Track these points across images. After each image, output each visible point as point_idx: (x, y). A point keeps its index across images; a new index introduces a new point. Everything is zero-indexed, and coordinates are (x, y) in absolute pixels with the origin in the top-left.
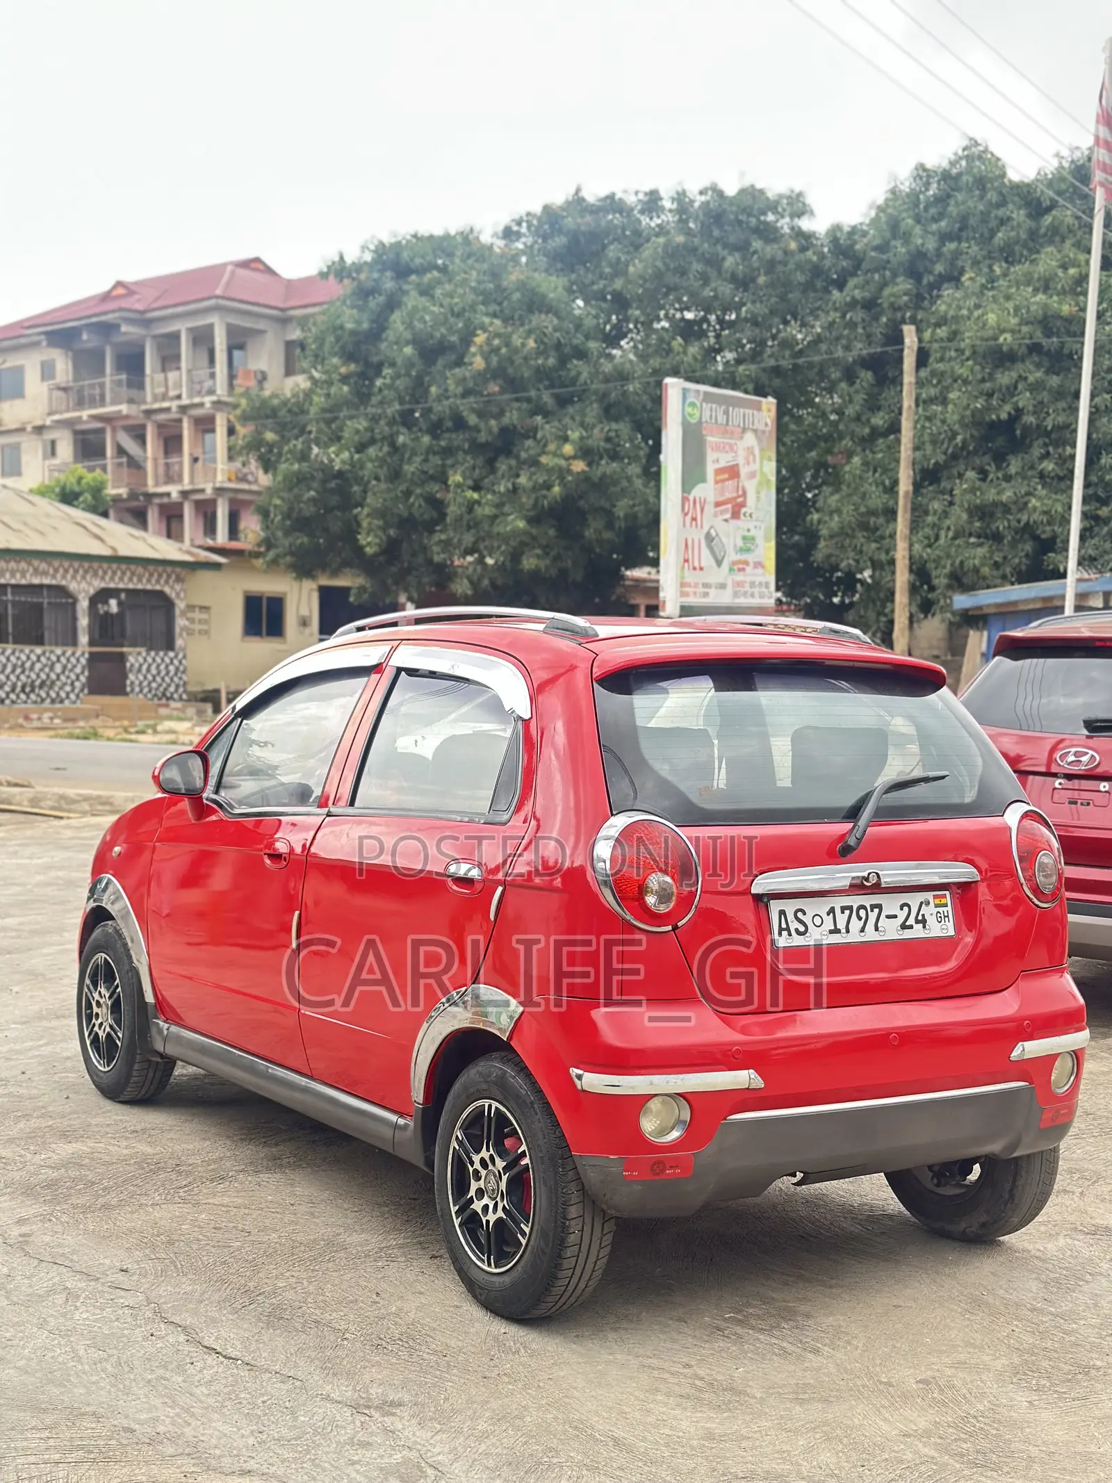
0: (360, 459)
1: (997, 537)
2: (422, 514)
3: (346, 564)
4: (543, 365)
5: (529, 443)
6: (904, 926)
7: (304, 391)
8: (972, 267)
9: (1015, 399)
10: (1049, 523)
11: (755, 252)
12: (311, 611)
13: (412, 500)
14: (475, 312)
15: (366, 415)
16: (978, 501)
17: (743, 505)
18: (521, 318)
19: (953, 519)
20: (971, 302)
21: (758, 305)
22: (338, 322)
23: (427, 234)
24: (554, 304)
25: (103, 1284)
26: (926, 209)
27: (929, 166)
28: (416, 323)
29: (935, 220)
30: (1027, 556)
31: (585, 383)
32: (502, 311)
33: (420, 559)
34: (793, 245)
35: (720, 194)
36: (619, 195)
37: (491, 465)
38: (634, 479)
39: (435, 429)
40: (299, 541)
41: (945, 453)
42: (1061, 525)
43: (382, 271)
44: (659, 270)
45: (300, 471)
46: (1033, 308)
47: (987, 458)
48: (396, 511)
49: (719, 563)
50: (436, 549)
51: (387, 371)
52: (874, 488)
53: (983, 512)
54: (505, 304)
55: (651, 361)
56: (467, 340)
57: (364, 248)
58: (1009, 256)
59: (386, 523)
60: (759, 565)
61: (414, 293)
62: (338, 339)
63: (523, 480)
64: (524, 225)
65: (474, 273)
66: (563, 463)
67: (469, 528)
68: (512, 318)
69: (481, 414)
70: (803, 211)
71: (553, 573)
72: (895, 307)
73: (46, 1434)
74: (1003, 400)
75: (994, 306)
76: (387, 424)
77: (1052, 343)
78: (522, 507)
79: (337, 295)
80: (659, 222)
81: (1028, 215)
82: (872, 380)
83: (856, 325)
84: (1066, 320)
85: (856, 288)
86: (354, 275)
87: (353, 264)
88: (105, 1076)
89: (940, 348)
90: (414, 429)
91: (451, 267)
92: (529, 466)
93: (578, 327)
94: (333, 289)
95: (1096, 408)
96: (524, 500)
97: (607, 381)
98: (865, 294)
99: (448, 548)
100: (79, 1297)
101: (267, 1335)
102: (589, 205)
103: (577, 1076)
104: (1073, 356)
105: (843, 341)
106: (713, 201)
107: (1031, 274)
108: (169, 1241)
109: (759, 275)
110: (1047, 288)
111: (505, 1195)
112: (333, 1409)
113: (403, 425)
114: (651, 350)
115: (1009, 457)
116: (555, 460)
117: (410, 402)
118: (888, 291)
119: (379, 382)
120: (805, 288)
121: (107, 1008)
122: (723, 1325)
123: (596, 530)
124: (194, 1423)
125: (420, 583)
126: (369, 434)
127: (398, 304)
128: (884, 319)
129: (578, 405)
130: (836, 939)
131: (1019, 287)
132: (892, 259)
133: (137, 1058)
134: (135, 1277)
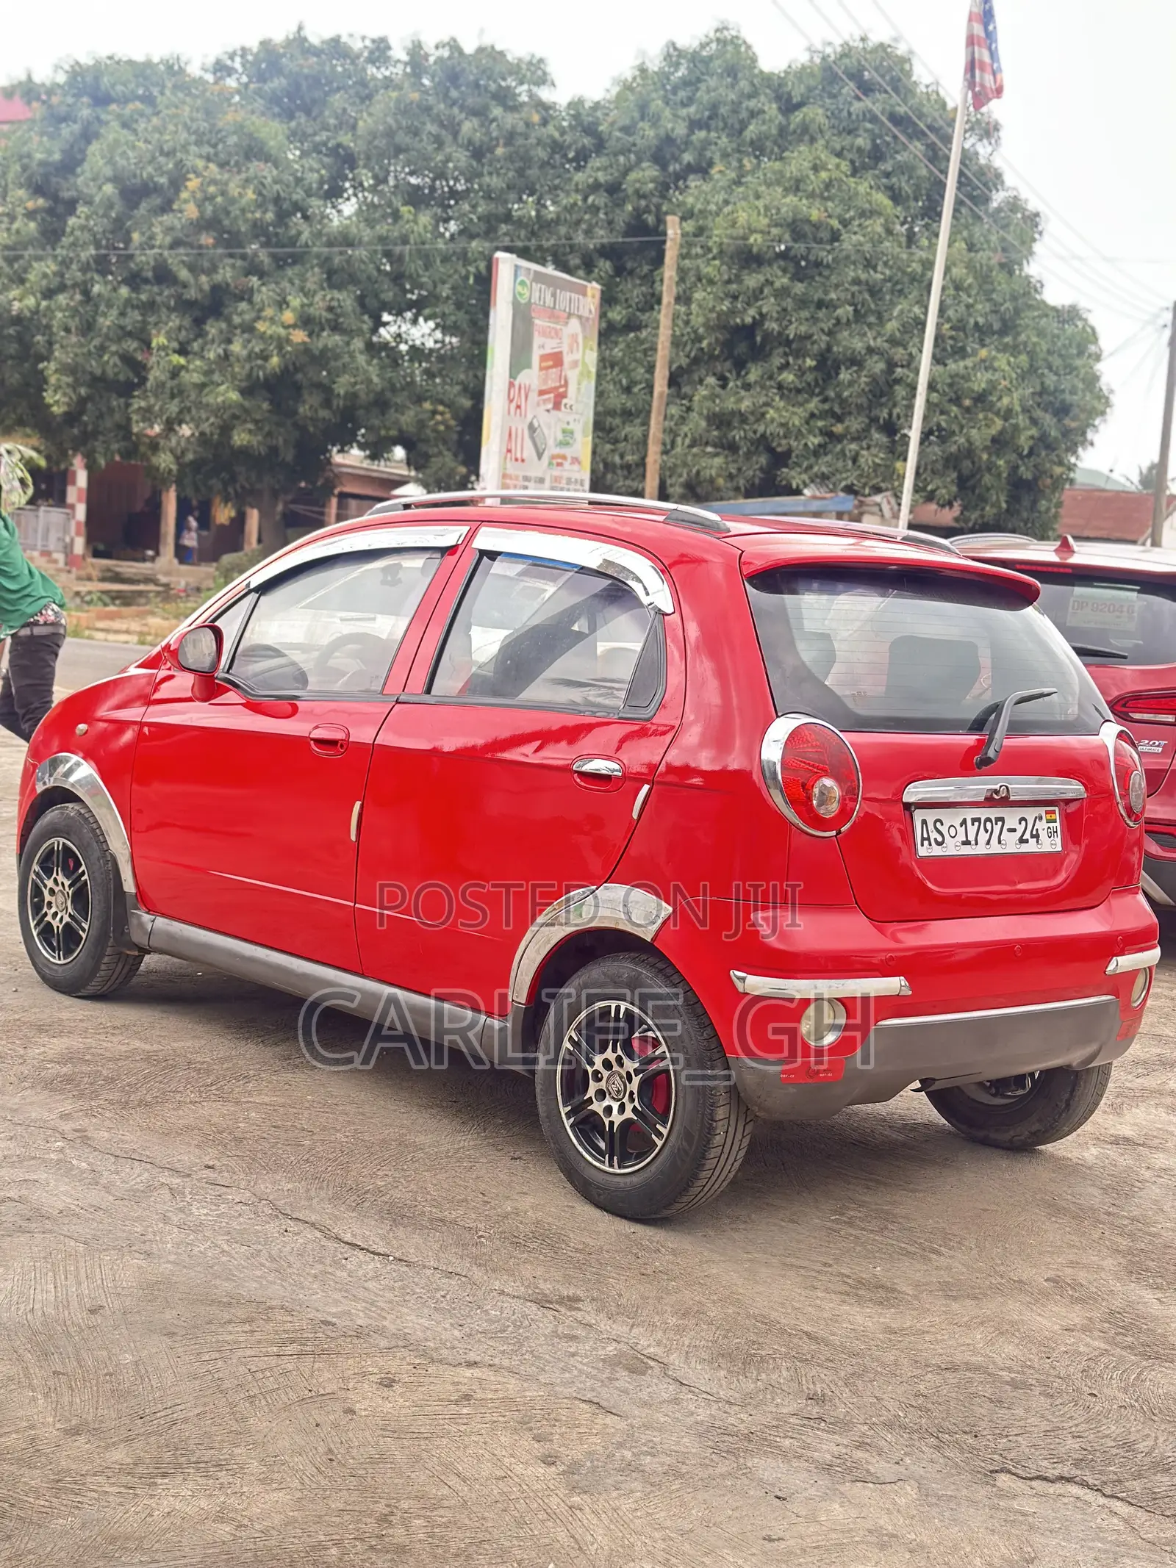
0: (48, 308)
1: (732, 448)
2: (116, 374)
3: (21, 422)
4: (261, 220)
5: (243, 306)
6: (1022, 841)
8: (721, 160)
9: (760, 303)
10: (785, 436)
11: (494, 120)
13: (106, 358)
14: (187, 152)
15: (55, 257)
16: (717, 409)
17: (564, 395)
18: (237, 163)
19: (691, 426)
20: (720, 197)
21: (494, 177)
22: (25, 149)
23: (125, 59)
24: (272, 152)
25: (198, 1180)
26: (674, 91)
27: (679, 45)
28: (118, 158)
29: (684, 105)
30: (761, 469)
31: (307, 245)
32: (216, 154)
33: (108, 423)
34: (536, 117)
35: (461, 52)
36: (344, 39)
37: (199, 322)
38: (357, 355)
39: (134, 281)
41: (688, 356)
42: (796, 439)
43: (77, 95)
44: (390, 127)
46: (784, 210)
47: (728, 364)
48: (88, 367)
49: (540, 455)
50: (135, 417)
51: (82, 209)
52: (611, 387)
53: (721, 421)
54: (220, 147)
55: (378, 227)
56: (177, 182)
57: (57, 67)
58: (758, 148)
59: (76, 380)
60: (576, 460)
61: (115, 125)
62: (25, 169)
63: (236, 347)
64: (238, 59)
65: (187, 109)
66: (282, 332)
67: (173, 396)
68: (228, 163)
69: (192, 268)
70: (543, 80)
71: (263, 450)
72: (640, 195)
73: (247, 1328)
74: (748, 304)
75: (744, 203)
76: (80, 270)
77: (800, 248)
78: (234, 377)
79: (21, 117)
80: (387, 73)
81: (780, 109)
82: (611, 272)
83: (598, 209)
84: (814, 226)
85: (598, 169)
86: (44, 97)
87: (43, 85)
88: (60, 969)
89: (688, 242)
90: (110, 278)
91: (159, 99)
92: (243, 332)
93: (299, 181)
94: (18, 109)
95: (838, 321)
96: (237, 369)
97: (330, 244)
98: (609, 177)
99: (148, 415)
100: (183, 1193)
101: (400, 1232)
102: (311, 46)
103: (739, 978)
104: (818, 264)
105: (584, 226)
106: (450, 58)
107: (781, 172)
108: (235, 1139)
109: (497, 145)
110: (798, 189)
111: (635, 1096)
112: (517, 1304)
113: (98, 271)
114: (377, 215)
115: (749, 365)
116: (274, 328)
117: (107, 247)
118: (632, 176)
119: (72, 221)
120: (544, 165)
121: (66, 896)
122: (835, 1226)
123: (311, 407)
124: (389, 1317)
125: (107, 449)
126: (58, 279)
127: (97, 136)
128: (629, 208)
129: (297, 268)
130: (967, 850)
131: (769, 185)
132: (639, 141)
133: (109, 951)
134: (226, 1174)
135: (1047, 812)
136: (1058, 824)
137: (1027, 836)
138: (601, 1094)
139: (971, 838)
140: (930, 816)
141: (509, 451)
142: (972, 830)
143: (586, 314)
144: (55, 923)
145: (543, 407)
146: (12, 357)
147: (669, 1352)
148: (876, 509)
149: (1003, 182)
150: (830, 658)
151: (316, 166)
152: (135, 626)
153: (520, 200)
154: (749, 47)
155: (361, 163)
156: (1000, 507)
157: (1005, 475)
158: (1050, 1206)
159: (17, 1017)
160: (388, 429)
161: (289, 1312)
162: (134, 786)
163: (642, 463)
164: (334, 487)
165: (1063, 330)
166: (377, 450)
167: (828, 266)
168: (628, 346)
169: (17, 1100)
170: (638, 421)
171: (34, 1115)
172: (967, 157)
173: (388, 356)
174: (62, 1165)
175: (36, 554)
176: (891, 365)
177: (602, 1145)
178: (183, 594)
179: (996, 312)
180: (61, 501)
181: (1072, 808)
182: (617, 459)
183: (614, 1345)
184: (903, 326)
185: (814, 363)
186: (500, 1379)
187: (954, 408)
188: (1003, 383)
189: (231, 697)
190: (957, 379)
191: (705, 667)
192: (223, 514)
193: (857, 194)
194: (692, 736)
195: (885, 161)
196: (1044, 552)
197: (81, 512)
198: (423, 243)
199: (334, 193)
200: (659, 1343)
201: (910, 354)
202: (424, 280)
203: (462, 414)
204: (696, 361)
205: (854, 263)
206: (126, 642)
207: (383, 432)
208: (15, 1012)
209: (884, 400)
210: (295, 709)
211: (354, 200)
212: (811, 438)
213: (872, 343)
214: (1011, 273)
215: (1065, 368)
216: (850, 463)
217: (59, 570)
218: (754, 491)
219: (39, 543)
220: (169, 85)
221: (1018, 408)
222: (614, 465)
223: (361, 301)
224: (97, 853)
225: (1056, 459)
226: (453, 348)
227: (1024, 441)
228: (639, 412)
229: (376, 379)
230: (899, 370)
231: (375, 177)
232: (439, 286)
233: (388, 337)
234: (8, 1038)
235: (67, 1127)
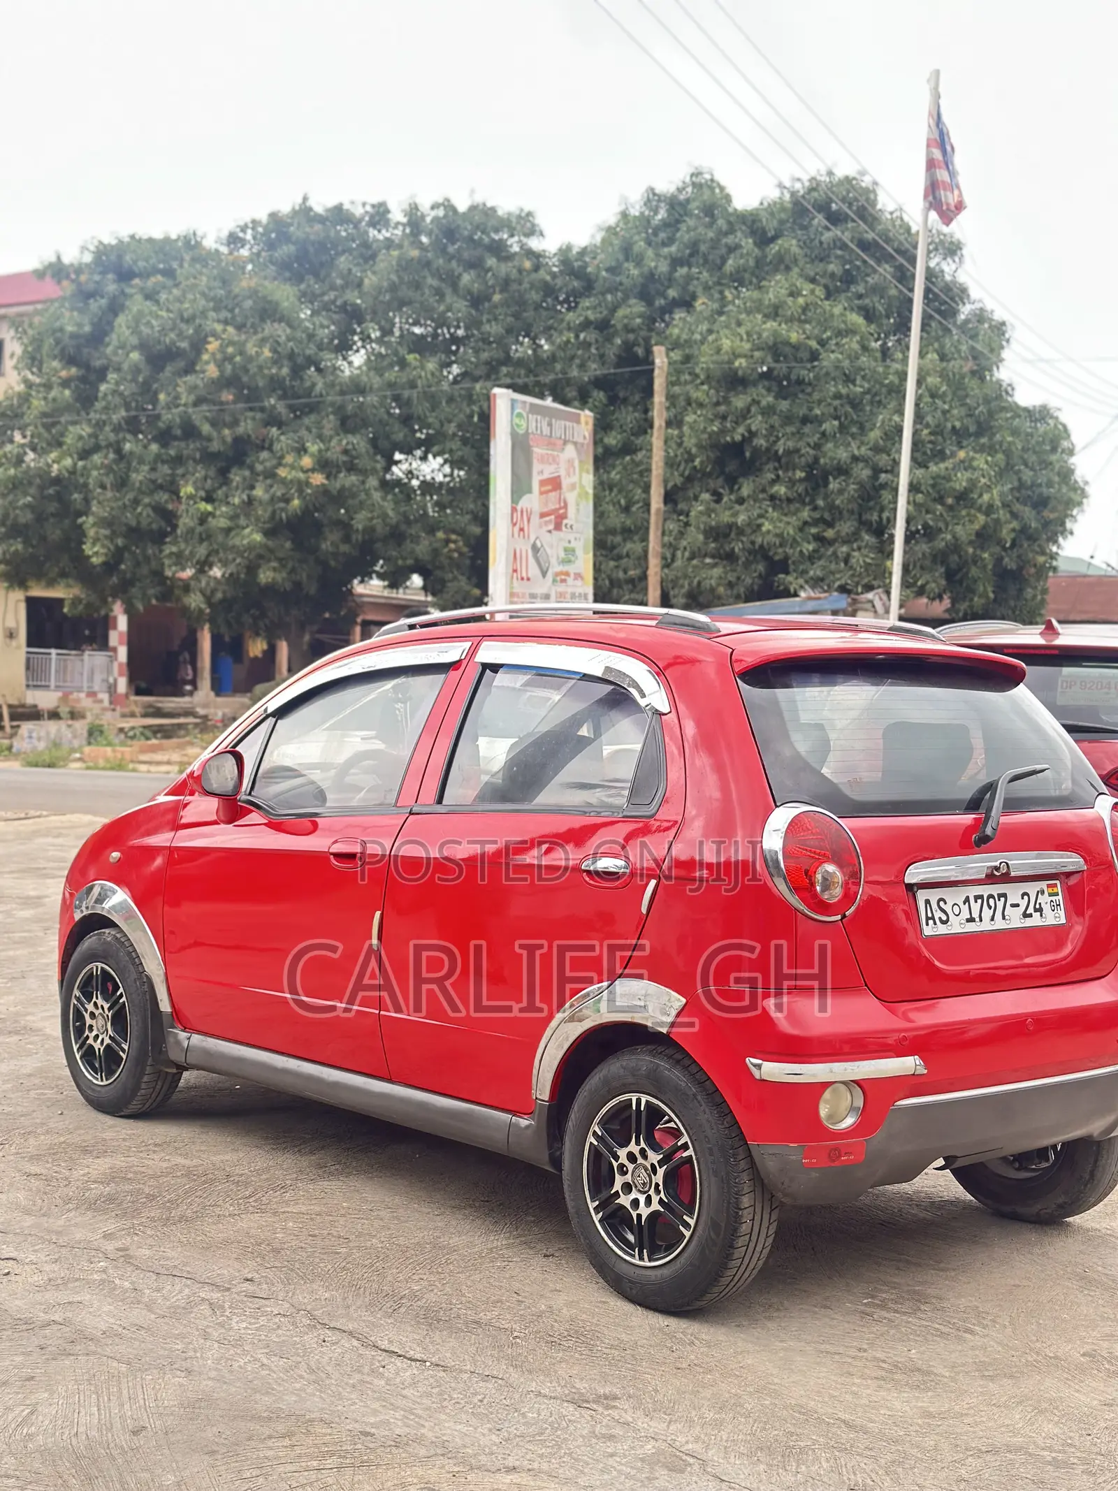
0: (84, 468)
1: (730, 557)
2: (150, 524)
3: (63, 575)
4: (277, 374)
5: (264, 455)
6: (1026, 915)
7: (19, 394)
8: (704, 293)
9: (749, 421)
10: (781, 545)
11: (490, 269)
12: (17, 622)
13: (139, 510)
14: (206, 318)
15: (89, 421)
16: (713, 523)
17: (564, 516)
18: (253, 326)
19: (690, 540)
20: (704, 327)
21: (493, 324)
22: (58, 324)
23: (145, 237)
24: (285, 312)
25: (238, 1294)
26: (656, 233)
27: (657, 191)
28: (143, 328)
29: (664, 244)
30: (760, 576)
31: (321, 395)
32: (233, 318)
33: (145, 570)
34: (528, 265)
35: (454, 210)
36: (346, 206)
37: (223, 473)
38: (373, 492)
39: (164, 437)
40: (13, 549)
41: (682, 475)
42: (791, 547)
43: (103, 273)
44: (394, 283)
45: (15, 477)
46: (765, 335)
47: (720, 481)
48: (123, 519)
49: (544, 574)
50: (167, 562)
51: (112, 376)
52: (611, 508)
53: (719, 534)
54: (237, 311)
55: (387, 375)
56: (198, 345)
57: (84, 249)
58: (738, 279)
59: (114, 532)
60: (578, 576)
61: (139, 297)
62: (58, 342)
63: (259, 492)
64: (249, 232)
65: (204, 279)
66: (302, 476)
67: (201, 540)
68: (244, 325)
69: (214, 424)
70: (533, 231)
71: (288, 586)
72: (628, 329)
73: (287, 1442)
74: (736, 423)
75: (727, 331)
76: (113, 431)
77: (781, 368)
78: (258, 519)
79: (54, 296)
80: (388, 235)
81: (755, 243)
82: (604, 400)
83: (590, 345)
84: (794, 347)
85: (588, 308)
86: (73, 276)
87: (72, 265)
88: (103, 1090)
89: (675, 371)
90: (141, 436)
91: (179, 271)
92: (266, 478)
93: (311, 336)
94: (50, 289)
95: (823, 434)
96: (260, 512)
97: (342, 393)
98: (598, 315)
99: (180, 560)
100: (223, 1307)
101: (437, 1336)
102: (317, 215)
103: (755, 1065)
104: (800, 382)
105: (577, 361)
106: (445, 216)
107: (760, 301)
108: (273, 1250)
109: (494, 292)
110: (777, 315)
111: (661, 1188)
112: (554, 1405)
113: (129, 431)
114: (385, 363)
115: (741, 480)
116: (294, 473)
117: (137, 409)
118: (621, 313)
119: (103, 388)
120: (538, 307)
121: (106, 1019)
122: (868, 1310)
123: (332, 543)
124: (426, 1424)
125: (144, 594)
126: (93, 440)
127: (122, 308)
128: (618, 341)
129: (313, 417)
130: (971, 928)
131: (749, 312)
132: (625, 280)
133: (148, 1070)
134: (265, 1286)
135: (1049, 886)
136: (1060, 897)
137: (1031, 910)
138: (627, 1188)
139: (976, 915)
140: (933, 895)
141: (515, 571)
142: (976, 907)
143: (580, 440)
144: (97, 1046)
145: (545, 529)
146: (52, 515)
147: (707, 1448)
148: (869, 606)
149: (968, 296)
150: (824, 747)
151: (326, 322)
152: (175, 757)
153: (517, 342)
154: (722, 189)
155: (368, 317)
156: (988, 597)
157: (990, 567)
158: (1082, 1279)
159: (62, 1139)
160: (404, 559)
161: (328, 1424)
162: (166, 908)
163: (644, 577)
164: (357, 615)
165: (1036, 428)
166: (396, 579)
167: (810, 384)
168: (625, 468)
169: (61, 1222)
170: (636, 538)
171: (78, 1236)
172: (931, 275)
173: (401, 492)
174: (106, 1287)
175: (82, 695)
176: (877, 471)
177: (631, 1238)
178: (219, 724)
179: (971, 416)
180: (103, 644)
181: (1073, 881)
182: (621, 575)
183: (652, 1443)
184: (886, 434)
185: (803, 475)
186: (538, 1483)
187: (939, 507)
188: (983, 481)
189: (254, 817)
190: (940, 481)
191: (702, 761)
192: (257, 648)
193: (832, 316)
194: (695, 829)
195: (857, 283)
196: (1031, 636)
197: (123, 654)
198: (429, 386)
199: (344, 347)
200: (697, 1439)
201: (894, 460)
202: (430, 420)
203: (473, 542)
204: (689, 480)
205: (834, 379)
206: (168, 773)
207: (400, 562)
208: (62, 1135)
209: (872, 503)
210: (315, 826)
211: (363, 351)
212: (805, 545)
213: (856, 452)
214: (982, 379)
215: (1040, 463)
216: (842, 565)
217: (104, 709)
218: (753, 595)
219: (85, 685)
220: (187, 258)
221: (998, 503)
222: (619, 580)
223: (374, 442)
224: (134, 975)
225: (1037, 549)
226: (461, 481)
227: (1006, 534)
228: (638, 529)
229: (391, 513)
230: (883, 476)
231: (381, 329)
232: (446, 425)
233: (401, 475)
234: (54, 1160)
235: (110, 1247)
